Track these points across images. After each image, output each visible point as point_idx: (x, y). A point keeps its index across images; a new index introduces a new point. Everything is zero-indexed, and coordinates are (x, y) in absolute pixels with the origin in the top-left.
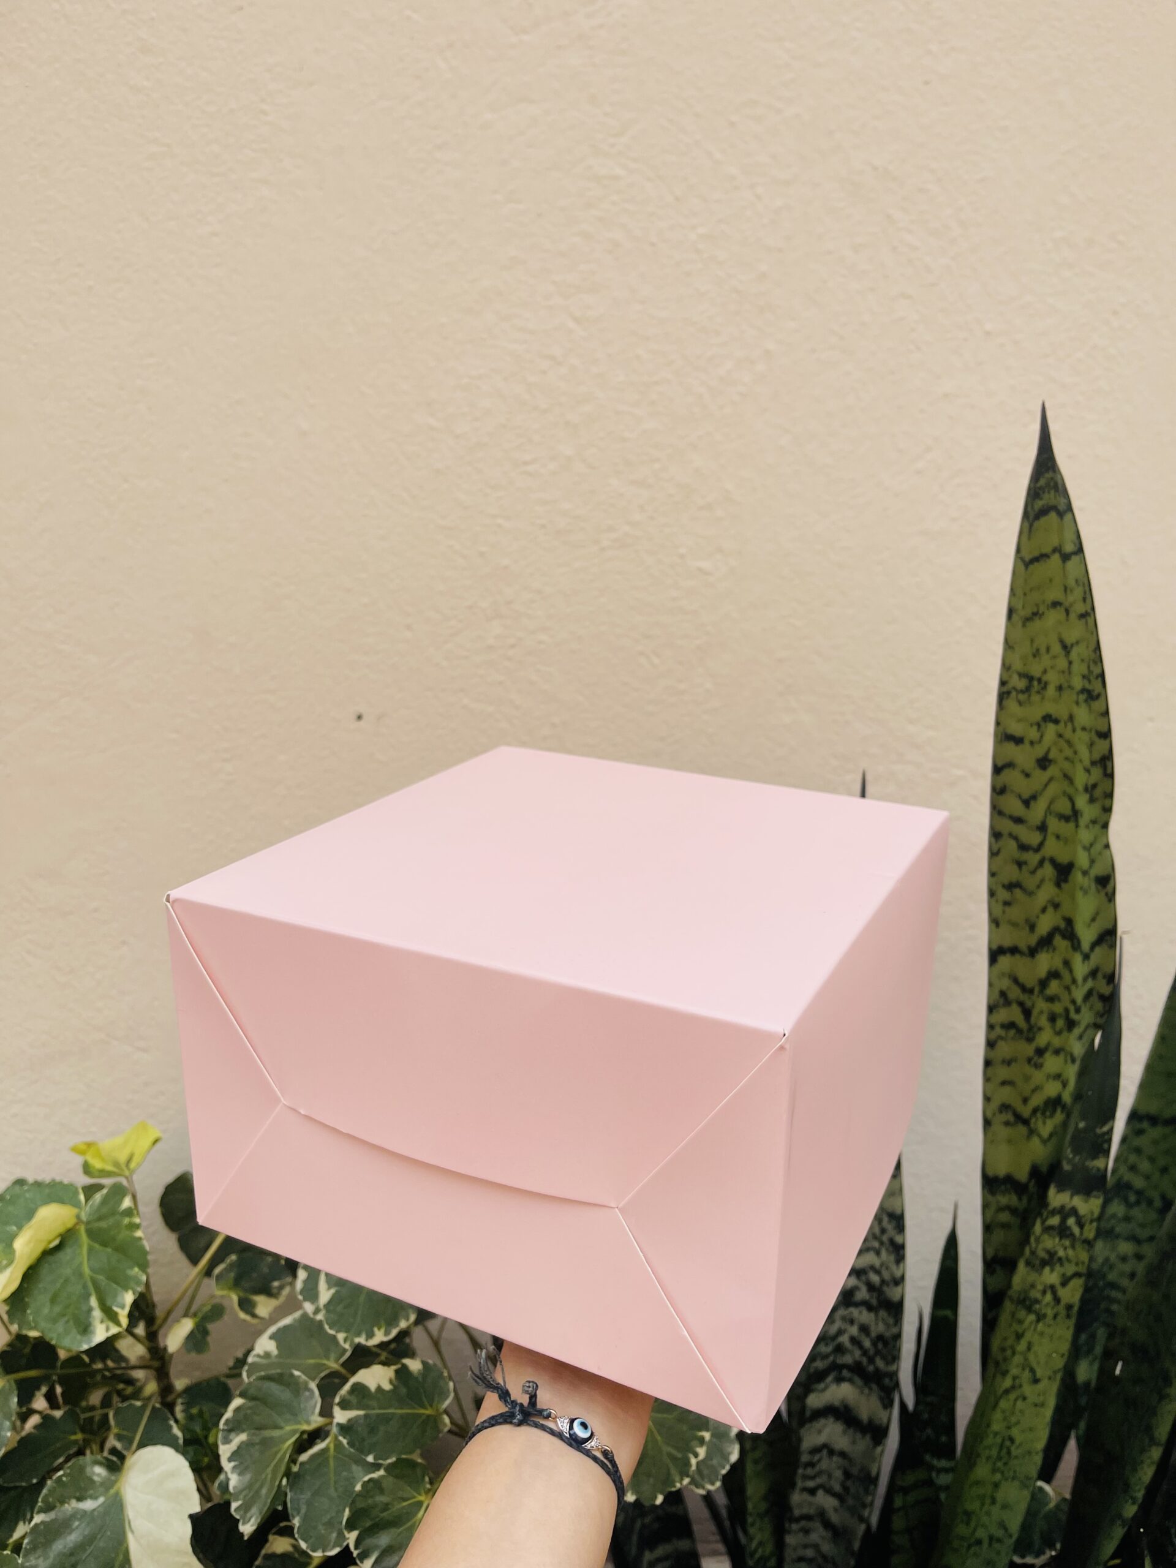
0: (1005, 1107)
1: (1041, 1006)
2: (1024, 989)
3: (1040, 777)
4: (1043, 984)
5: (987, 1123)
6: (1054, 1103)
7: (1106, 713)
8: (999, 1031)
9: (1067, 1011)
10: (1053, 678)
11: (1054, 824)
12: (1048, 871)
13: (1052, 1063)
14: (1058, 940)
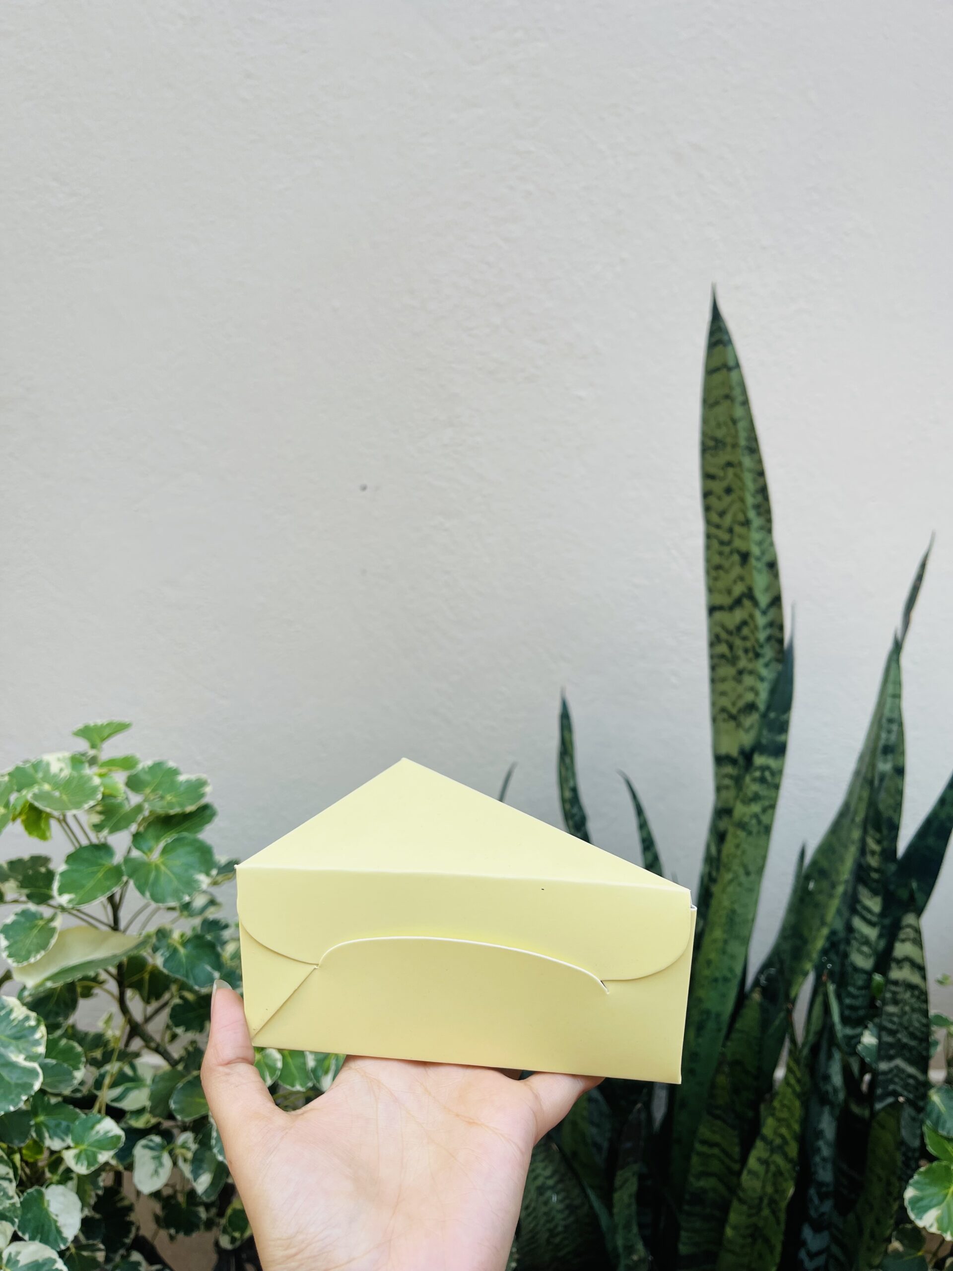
0: (723, 710)
1: (738, 642)
2: (730, 633)
3: (727, 499)
4: (739, 628)
5: (714, 720)
6: (751, 707)
7: (760, 461)
8: (716, 661)
9: (754, 648)
10: (729, 440)
11: (738, 529)
12: (736, 558)
13: (748, 680)
14: (747, 603)
